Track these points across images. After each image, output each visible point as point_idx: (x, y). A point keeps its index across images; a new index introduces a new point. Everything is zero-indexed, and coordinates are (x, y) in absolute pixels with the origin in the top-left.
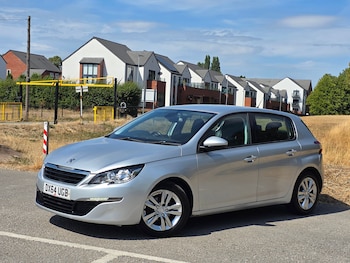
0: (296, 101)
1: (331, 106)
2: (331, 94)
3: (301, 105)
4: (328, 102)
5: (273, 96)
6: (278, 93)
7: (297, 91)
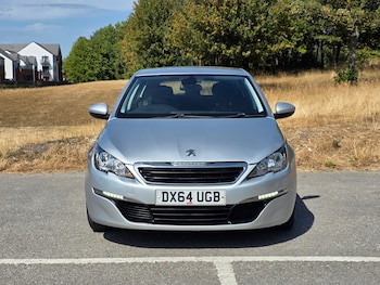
0: (46, 68)
1: (90, 71)
2: (88, 59)
3: (51, 72)
4: (87, 68)
5: (22, 64)
6: (27, 59)
7: (46, 57)
